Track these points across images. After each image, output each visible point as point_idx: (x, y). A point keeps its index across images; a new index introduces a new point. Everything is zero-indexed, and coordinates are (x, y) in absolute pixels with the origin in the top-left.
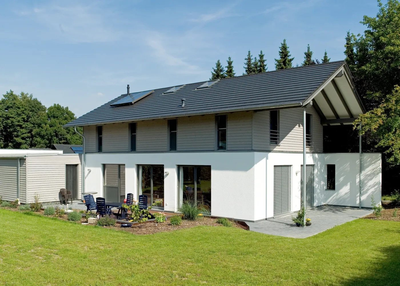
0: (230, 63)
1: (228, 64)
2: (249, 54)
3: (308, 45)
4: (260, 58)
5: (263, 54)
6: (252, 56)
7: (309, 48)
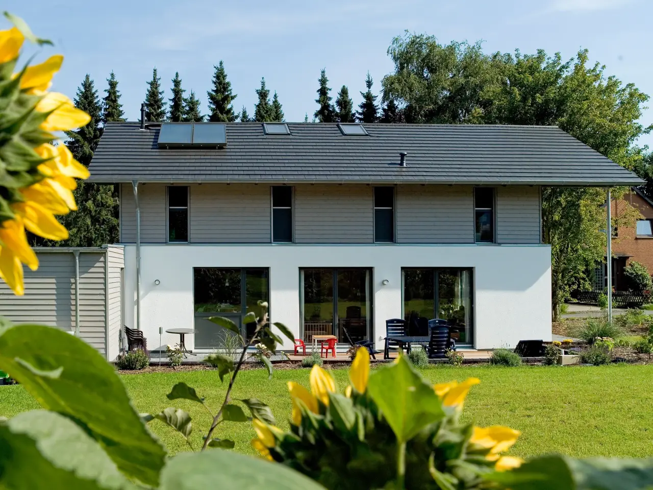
0: (113, 85)
1: (110, 84)
2: (155, 74)
3: (263, 78)
4: (175, 86)
5: (179, 79)
6: (159, 79)
7: (263, 83)
